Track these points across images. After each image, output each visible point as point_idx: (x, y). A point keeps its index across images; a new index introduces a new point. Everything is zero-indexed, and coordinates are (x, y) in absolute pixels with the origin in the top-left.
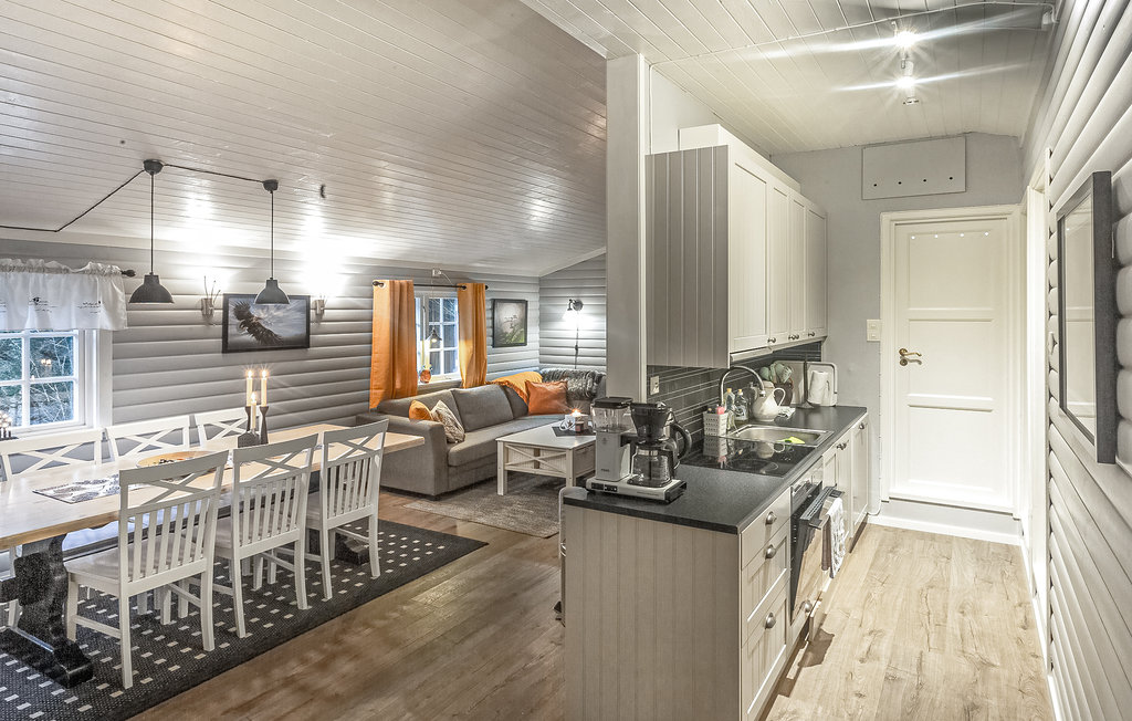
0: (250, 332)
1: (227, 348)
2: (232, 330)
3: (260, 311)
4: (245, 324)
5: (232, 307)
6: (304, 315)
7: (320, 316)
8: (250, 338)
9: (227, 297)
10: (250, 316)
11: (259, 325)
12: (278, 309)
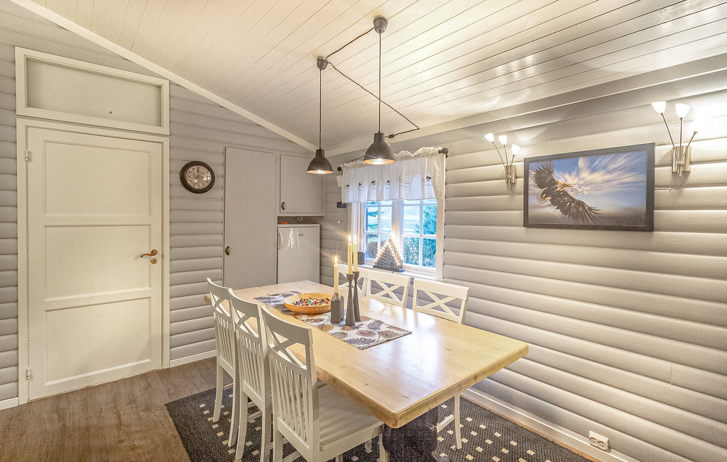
0: (553, 203)
1: (529, 222)
2: (533, 201)
3: (567, 177)
4: (547, 193)
5: (532, 173)
6: (643, 177)
7: (681, 178)
8: (552, 211)
9: (528, 162)
10: (554, 183)
11: (566, 194)
12: (593, 170)
